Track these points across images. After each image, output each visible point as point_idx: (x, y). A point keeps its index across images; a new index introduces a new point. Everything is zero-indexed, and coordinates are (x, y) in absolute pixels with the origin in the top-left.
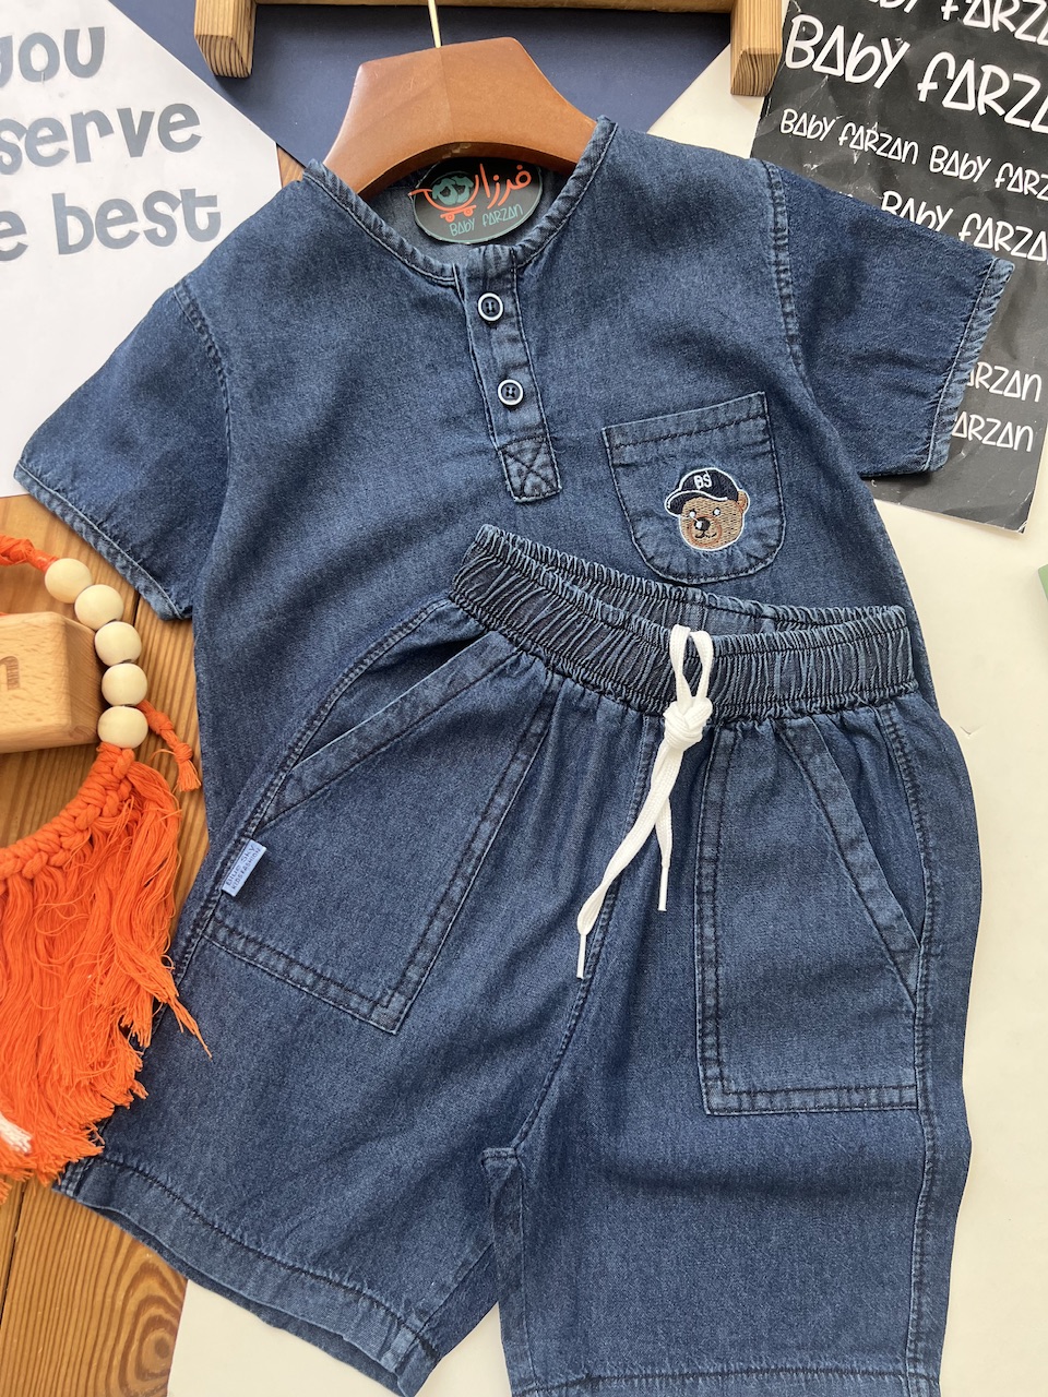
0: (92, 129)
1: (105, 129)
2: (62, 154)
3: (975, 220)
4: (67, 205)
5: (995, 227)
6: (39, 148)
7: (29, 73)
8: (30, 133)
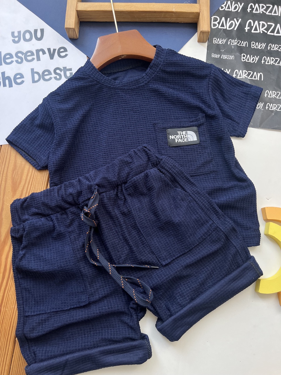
0: (41, 53)
1: (44, 53)
2: (33, 59)
3: (265, 58)
4: (34, 71)
5: (270, 59)
6: (28, 58)
7: (25, 40)
8: (26, 54)
